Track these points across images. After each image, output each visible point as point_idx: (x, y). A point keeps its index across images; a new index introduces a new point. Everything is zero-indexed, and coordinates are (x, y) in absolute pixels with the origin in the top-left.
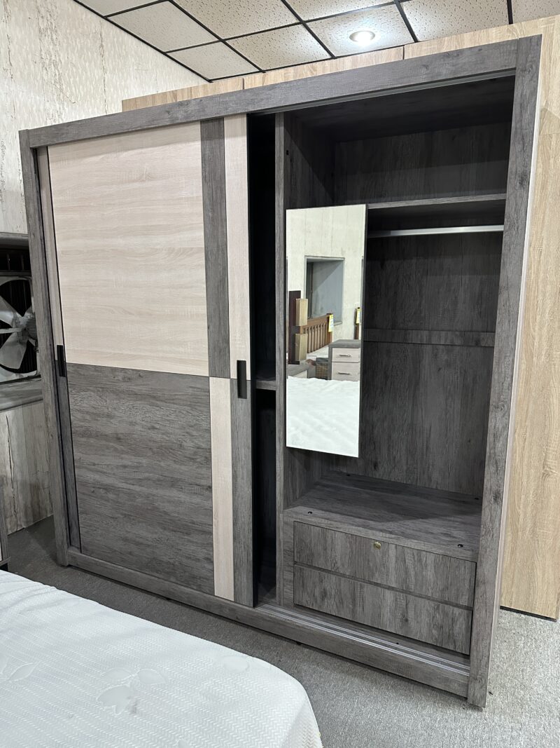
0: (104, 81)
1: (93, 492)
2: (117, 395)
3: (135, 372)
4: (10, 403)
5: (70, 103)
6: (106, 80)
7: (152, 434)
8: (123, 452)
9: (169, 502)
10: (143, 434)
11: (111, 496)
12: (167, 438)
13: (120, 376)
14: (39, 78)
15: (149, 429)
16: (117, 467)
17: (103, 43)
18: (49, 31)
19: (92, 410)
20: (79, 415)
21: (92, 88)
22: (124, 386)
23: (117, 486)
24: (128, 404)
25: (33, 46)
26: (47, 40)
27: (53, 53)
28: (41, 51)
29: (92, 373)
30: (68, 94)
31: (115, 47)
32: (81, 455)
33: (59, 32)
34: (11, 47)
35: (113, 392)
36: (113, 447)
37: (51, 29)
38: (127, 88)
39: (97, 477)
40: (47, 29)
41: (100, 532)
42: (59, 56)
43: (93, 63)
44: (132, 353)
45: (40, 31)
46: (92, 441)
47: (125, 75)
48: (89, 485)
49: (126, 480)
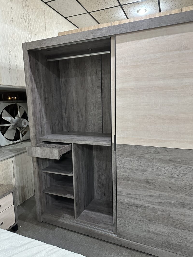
0: (45, 27)
1: (128, 208)
2: (149, 160)
3: (162, 149)
4: (14, 154)
5: (34, 35)
6: (46, 27)
7: (172, 180)
8: (150, 189)
9: (180, 215)
10: (165, 180)
11: (140, 210)
12: (183, 183)
13: (152, 151)
14: (23, 24)
15: (170, 178)
16: (145, 196)
17: (45, 13)
18: (26, 6)
19: (131, 167)
20: (122, 170)
21: (41, 30)
22: (155, 156)
23: (144, 205)
24: (156, 165)
25: (20, 12)
26: (25, 10)
27: (27, 15)
28: (23, 14)
29: (133, 149)
30: (33, 31)
31: (49, 14)
32: (121, 189)
33: (30, 7)
34: (13, 12)
35: (147, 159)
36: (143, 186)
37: (27, 6)
38: (53, 30)
39: (132, 200)
40: (25, 6)
41: (131, 227)
42: (30, 16)
43: (41, 20)
44: (162, 139)
45: (23, 6)
46: (129, 182)
47: (52, 25)
48: (126, 204)
49: (151, 203)
